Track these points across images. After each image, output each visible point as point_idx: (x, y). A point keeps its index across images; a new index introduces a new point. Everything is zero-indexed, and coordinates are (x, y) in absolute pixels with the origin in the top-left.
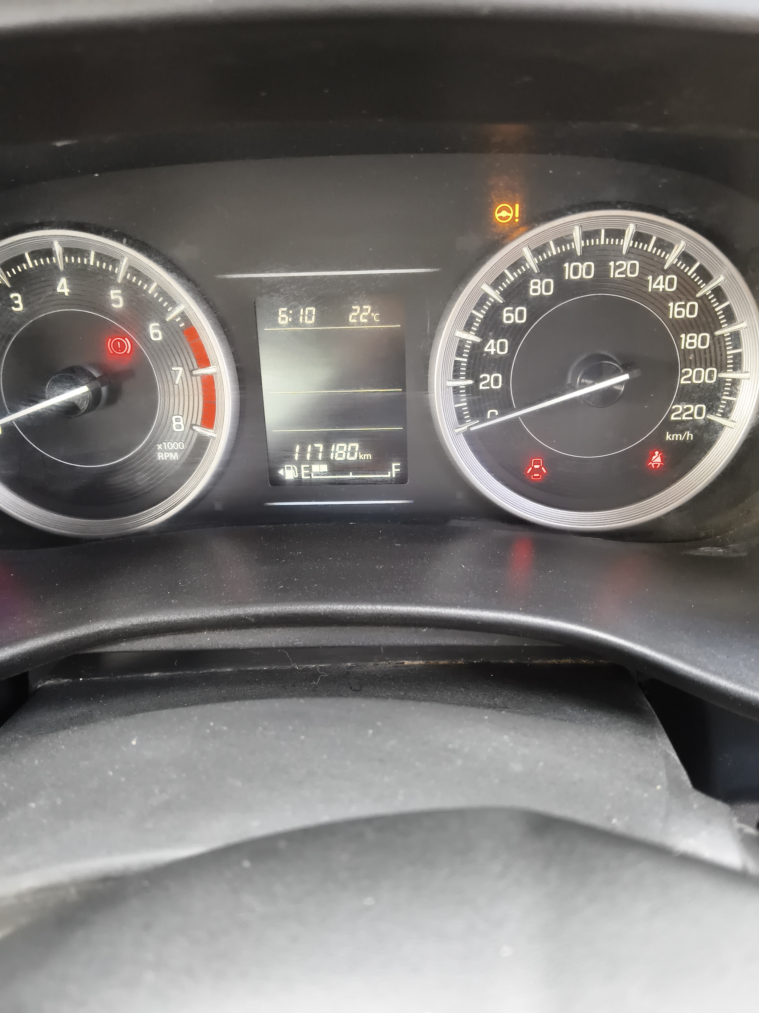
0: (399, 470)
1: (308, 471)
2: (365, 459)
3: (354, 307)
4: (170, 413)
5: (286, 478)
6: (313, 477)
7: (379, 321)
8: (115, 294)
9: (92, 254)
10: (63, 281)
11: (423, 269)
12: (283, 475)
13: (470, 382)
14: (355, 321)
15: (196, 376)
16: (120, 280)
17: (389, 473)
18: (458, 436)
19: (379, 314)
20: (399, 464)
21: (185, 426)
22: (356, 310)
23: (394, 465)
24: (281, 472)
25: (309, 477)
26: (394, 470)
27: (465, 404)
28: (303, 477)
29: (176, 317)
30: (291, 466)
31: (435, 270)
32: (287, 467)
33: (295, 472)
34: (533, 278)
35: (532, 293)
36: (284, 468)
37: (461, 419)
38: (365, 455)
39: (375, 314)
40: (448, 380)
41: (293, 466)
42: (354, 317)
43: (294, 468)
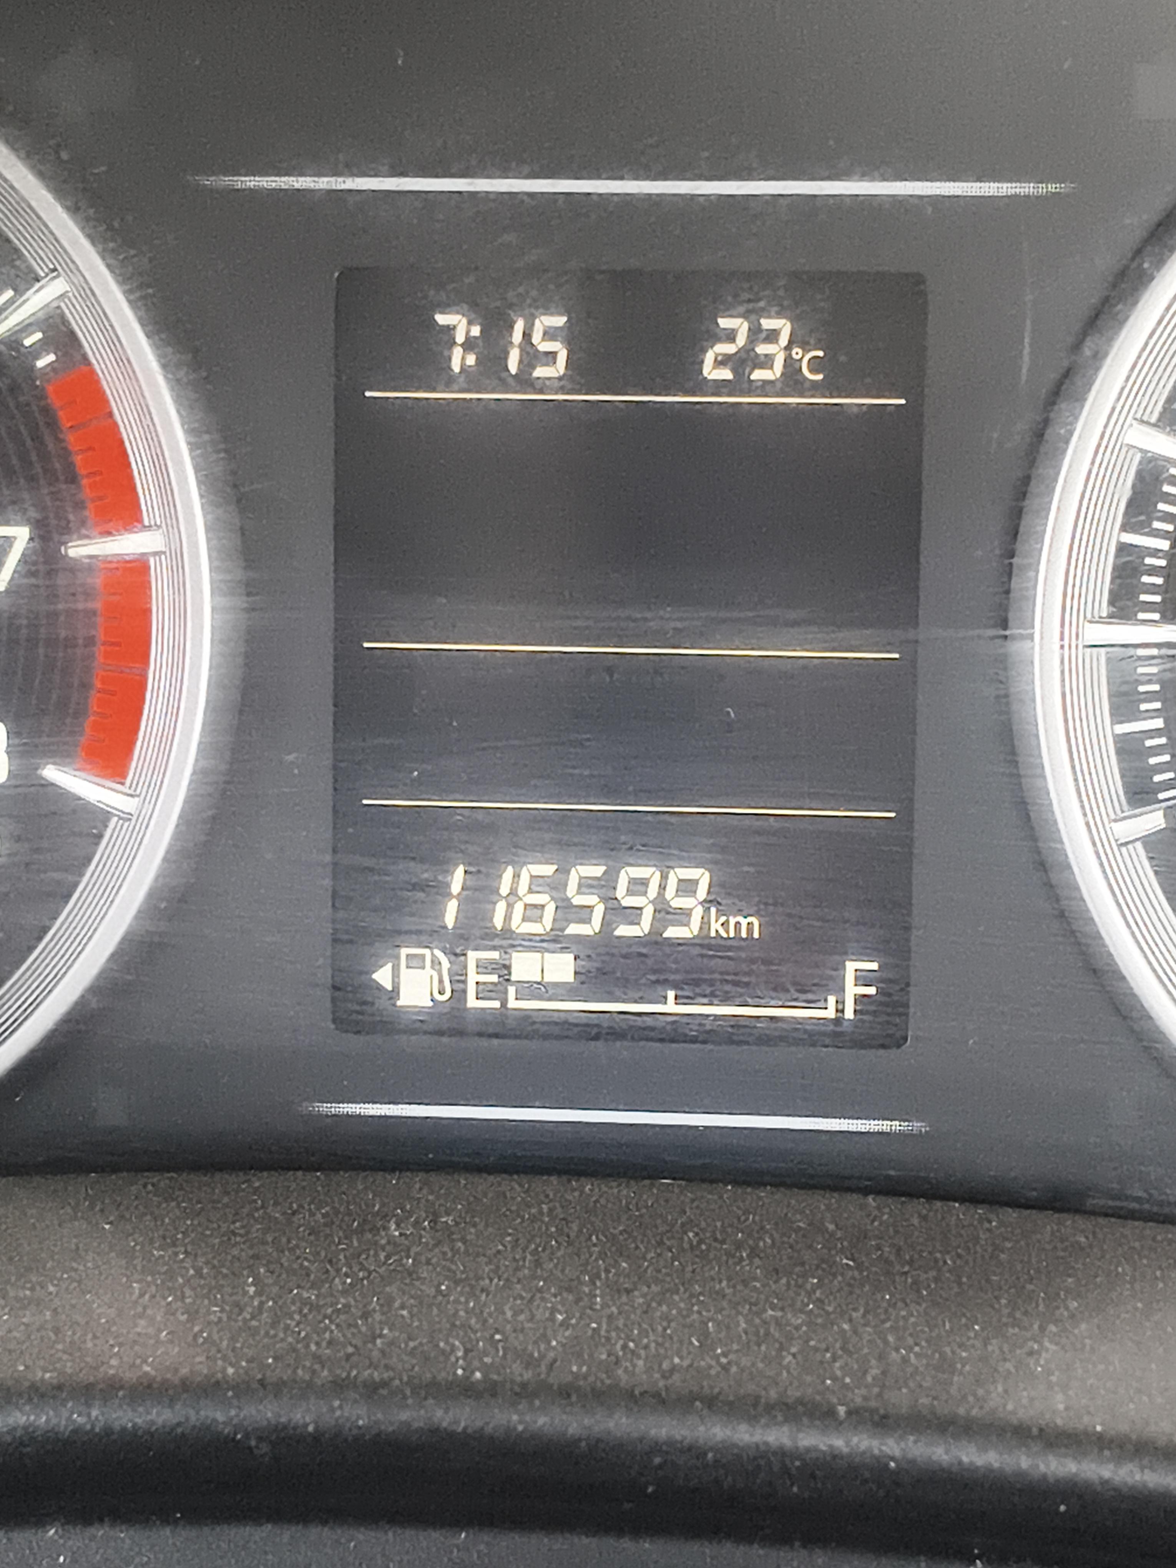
0: (872, 991)
1: (494, 978)
2: (732, 935)
3: (724, 323)
5: (399, 1003)
6: (512, 1003)
7: (820, 377)
11: (1005, 185)
12: (390, 988)
14: (726, 374)
17: (832, 1000)
18: (1124, 849)
19: (820, 353)
20: (874, 966)
22: (731, 336)
23: (851, 967)
24: (383, 976)
25: (496, 1004)
26: (852, 990)
27: (1159, 723)
28: (472, 1002)
29: (26, 328)
30: (427, 952)
31: (1052, 188)
32: (407, 956)
33: (441, 981)
36: (398, 957)
37: (1138, 786)
38: (732, 921)
39: (806, 351)
40: (1089, 616)
41: (432, 954)
42: (722, 362)
43: (436, 963)
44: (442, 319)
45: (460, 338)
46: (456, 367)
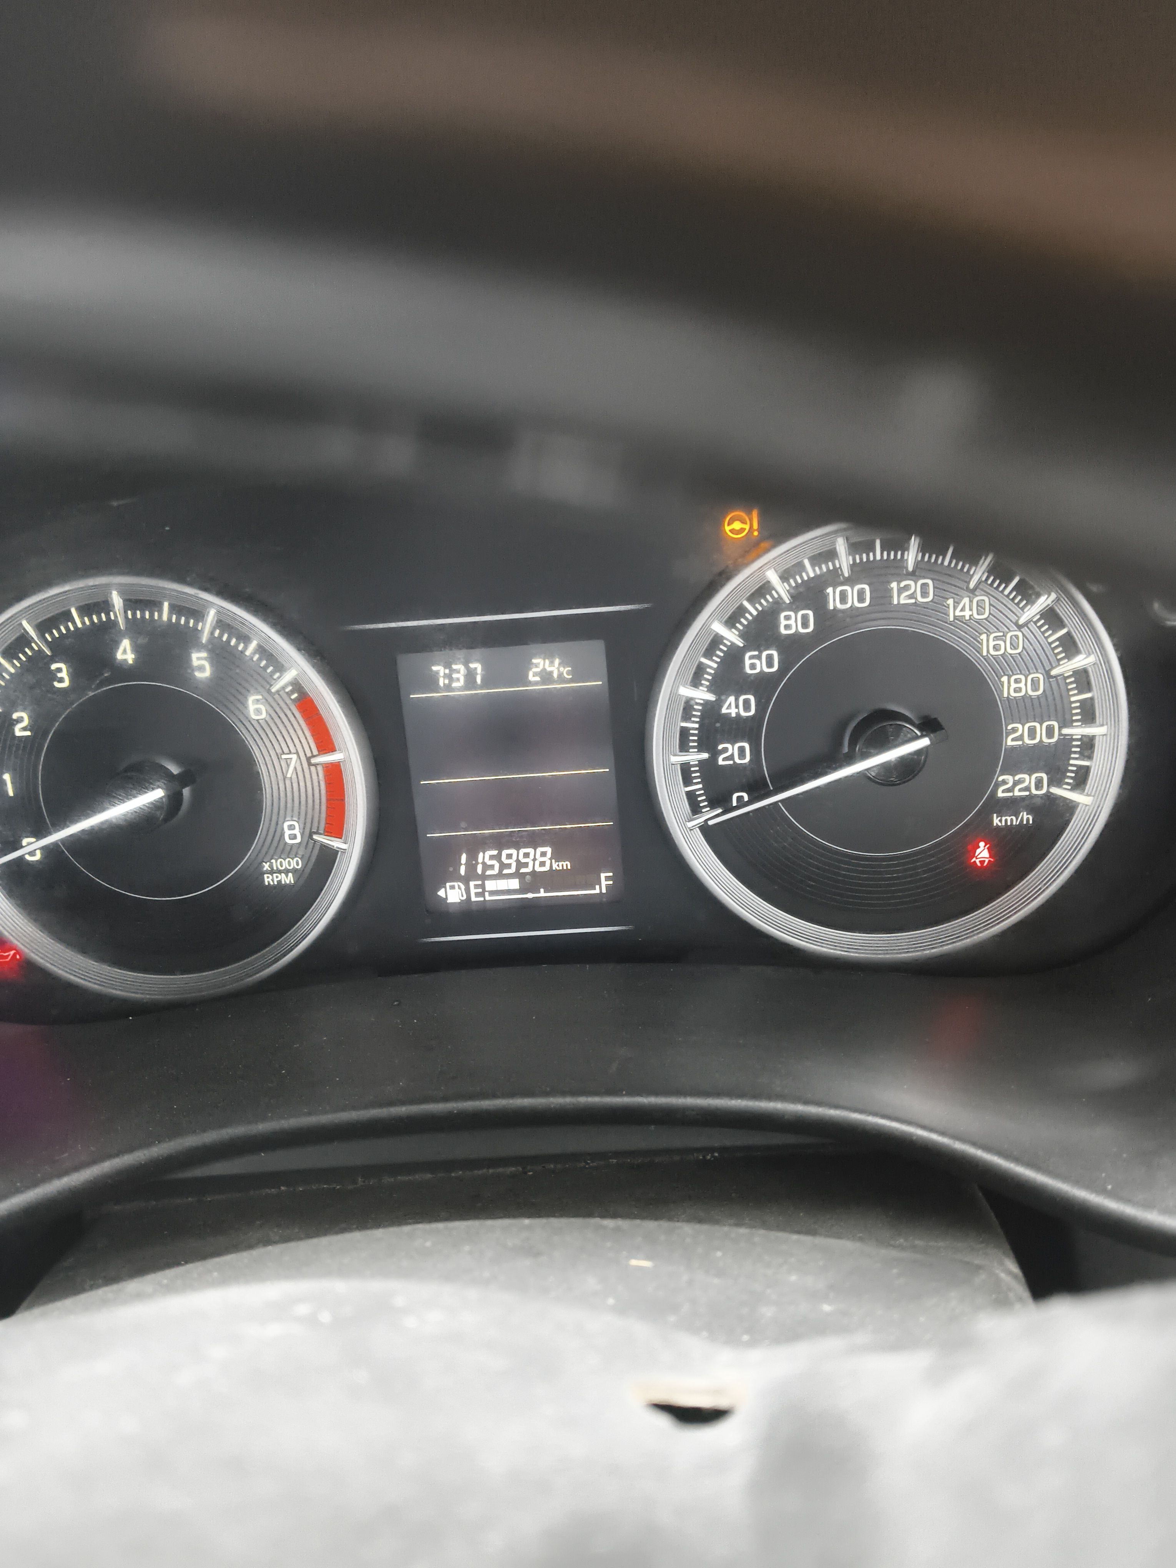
0: (611, 882)
1: (480, 890)
2: (561, 868)
3: (534, 661)
4: (281, 820)
5: (448, 902)
6: (488, 898)
7: (571, 677)
8: (198, 659)
9: (166, 605)
10: (126, 643)
12: (445, 897)
13: (705, 756)
14: (538, 679)
15: (315, 765)
16: (204, 639)
17: (597, 887)
18: (692, 831)
19: (570, 669)
20: (611, 874)
21: (302, 835)
22: (538, 665)
23: (603, 876)
24: (441, 893)
25: (482, 899)
26: (604, 883)
27: (700, 786)
28: (474, 899)
29: (286, 686)
30: (456, 884)
31: (646, 606)
32: (449, 886)
33: (462, 893)
34: (783, 610)
35: (783, 631)
36: (446, 887)
37: (696, 809)
38: (560, 864)
39: (564, 668)
40: (672, 754)
41: (459, 885)
42: (535, 674)
43: (459, 888)
44: (435, 668)
45: (442, 674)
46: (441, 684)
